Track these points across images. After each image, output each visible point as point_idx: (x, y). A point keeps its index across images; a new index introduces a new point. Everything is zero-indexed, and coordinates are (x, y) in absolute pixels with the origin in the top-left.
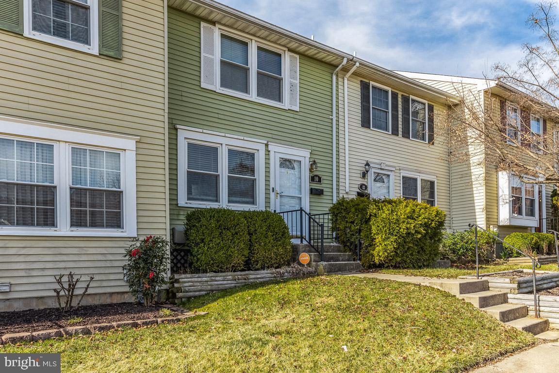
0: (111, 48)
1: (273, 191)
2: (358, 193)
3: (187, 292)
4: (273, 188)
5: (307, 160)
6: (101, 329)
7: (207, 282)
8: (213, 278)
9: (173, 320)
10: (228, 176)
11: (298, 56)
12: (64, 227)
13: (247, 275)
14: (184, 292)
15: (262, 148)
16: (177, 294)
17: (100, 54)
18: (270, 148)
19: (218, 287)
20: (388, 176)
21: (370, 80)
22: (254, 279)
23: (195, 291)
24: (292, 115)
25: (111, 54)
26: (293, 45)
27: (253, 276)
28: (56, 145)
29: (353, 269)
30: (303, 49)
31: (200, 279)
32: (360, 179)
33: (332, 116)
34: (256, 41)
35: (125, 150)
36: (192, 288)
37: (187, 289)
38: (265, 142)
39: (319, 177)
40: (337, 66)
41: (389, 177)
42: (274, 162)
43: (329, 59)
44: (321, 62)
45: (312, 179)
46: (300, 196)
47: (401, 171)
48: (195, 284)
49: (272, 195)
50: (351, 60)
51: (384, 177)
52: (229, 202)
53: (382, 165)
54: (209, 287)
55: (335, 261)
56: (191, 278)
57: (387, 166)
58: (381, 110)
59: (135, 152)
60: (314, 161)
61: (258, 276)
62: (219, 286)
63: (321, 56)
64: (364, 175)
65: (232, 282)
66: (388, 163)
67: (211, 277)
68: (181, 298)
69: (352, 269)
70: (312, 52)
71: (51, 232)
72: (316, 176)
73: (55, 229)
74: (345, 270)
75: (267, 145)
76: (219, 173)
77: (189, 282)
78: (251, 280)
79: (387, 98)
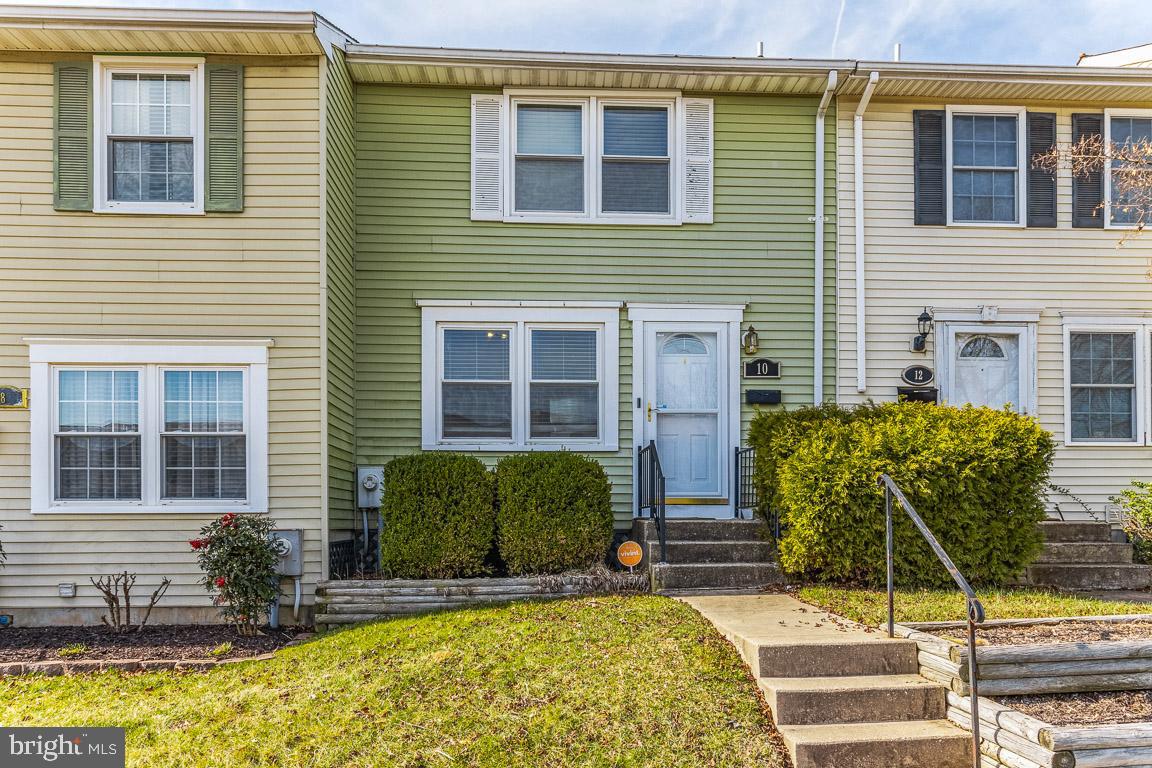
0: (225, 197)
1: (639, 406)
2: (901, 391)
3: (337, 613)
4: (639, 400)
5: (735, 329)
6: (78, 669)
7: (382, 596)
8: (395, 590)
9: (199, 665)
10: (532, 385)
11: (710, 102)
12: (152, 499)
13: (471, 585)
14: (331, 613)
15: (612, 319)
16: (316, 616)
17: (207, 212)
18: (632, 314)
19: (403, 608)
20: (1014, 337)
21: (945, 103)
22: (487, 594)
23: (354, 613)
24: (695, 236)
25: (225, 206)
26: (691, 82)
27: (485, 589)
28: (141, 370)
29: (752, 582)
30: (714, 82)
31: (366, 591)
32: (910, 356)
33: (814, 215)
34: (598, 98)
35: (249, 365)
36: (349, 605)
37: (337, 607)
38: (619, 304)
39: (768, 362)
40: (819, 96)
41: (1018, 339)
42: (644, 343)
43: (793, 84)
44: (779, 97)
45: (751, 370)
46: (714, 411)
47: (1066, 320)
48: (356, 599)
49: (638, 415)
50: (855, 72)
51: (1001, 342)
52: (533, 434)
53: (986, 311)
54: (383, 607)
55: (717, 562)
56: (348, 587)
57: (1000, 311)
58: (991, 171)
59: (266, 366)
60: (751, 330)
61: (497, 589)
62: (406, 605)
63: (769, 83)
64: (920, 345)
65: (436, 598)
66: (1003, 305)
67: (392, 587)
68: (327, 625)
69: (747, 582)
70: (741, 83)
71: (133, 508)
72: (762, 361)
73: (140, 502)
74: (727, 583)
75: (623, 309)
76: (512, 379)
77: (345, 595)
78: (481, 597)
79: (1014, 136)
